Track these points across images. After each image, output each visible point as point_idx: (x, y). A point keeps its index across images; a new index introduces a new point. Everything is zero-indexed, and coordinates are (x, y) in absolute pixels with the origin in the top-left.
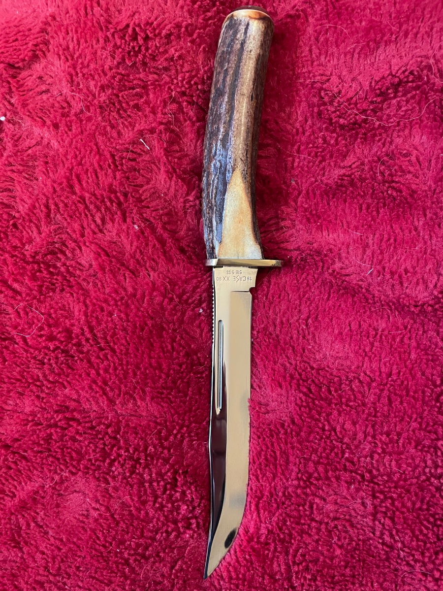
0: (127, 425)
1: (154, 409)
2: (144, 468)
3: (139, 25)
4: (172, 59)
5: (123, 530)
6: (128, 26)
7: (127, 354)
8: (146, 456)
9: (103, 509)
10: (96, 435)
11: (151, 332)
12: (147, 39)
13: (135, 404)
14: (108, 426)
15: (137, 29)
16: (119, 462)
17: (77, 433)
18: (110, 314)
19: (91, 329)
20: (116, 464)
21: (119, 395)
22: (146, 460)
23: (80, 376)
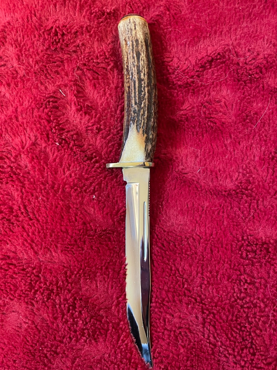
0: (46, 268)
1: (63, 257)
2: (56, 296)
3: (58, 27)
4: (78, 46)
5: (43, 336)
6: (52, 28)
7: (46, 222)
8: (57, 287)
9: (30, 322)
10: (26, 274)
11: (62, 209)
12: (63, 35)
13: (51, 255)
14: (34, 269)
15: (57, 29)
16: (40, 292)
17: (14, 273)
18: (37, 198)
19: (25, 207)
20: (38, 293)
21: (41, 249)
22: (57, 290)
23: (17, 236)
